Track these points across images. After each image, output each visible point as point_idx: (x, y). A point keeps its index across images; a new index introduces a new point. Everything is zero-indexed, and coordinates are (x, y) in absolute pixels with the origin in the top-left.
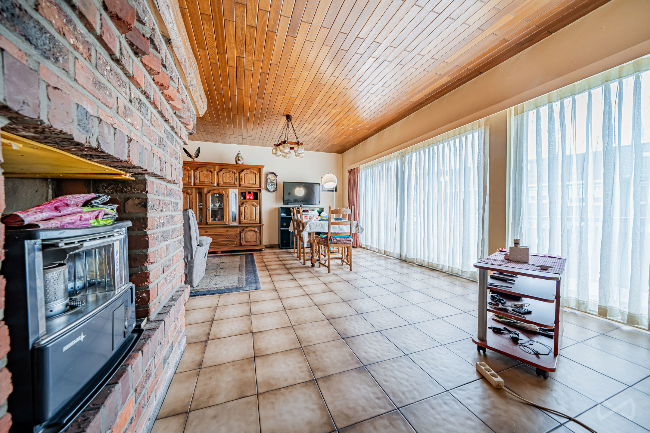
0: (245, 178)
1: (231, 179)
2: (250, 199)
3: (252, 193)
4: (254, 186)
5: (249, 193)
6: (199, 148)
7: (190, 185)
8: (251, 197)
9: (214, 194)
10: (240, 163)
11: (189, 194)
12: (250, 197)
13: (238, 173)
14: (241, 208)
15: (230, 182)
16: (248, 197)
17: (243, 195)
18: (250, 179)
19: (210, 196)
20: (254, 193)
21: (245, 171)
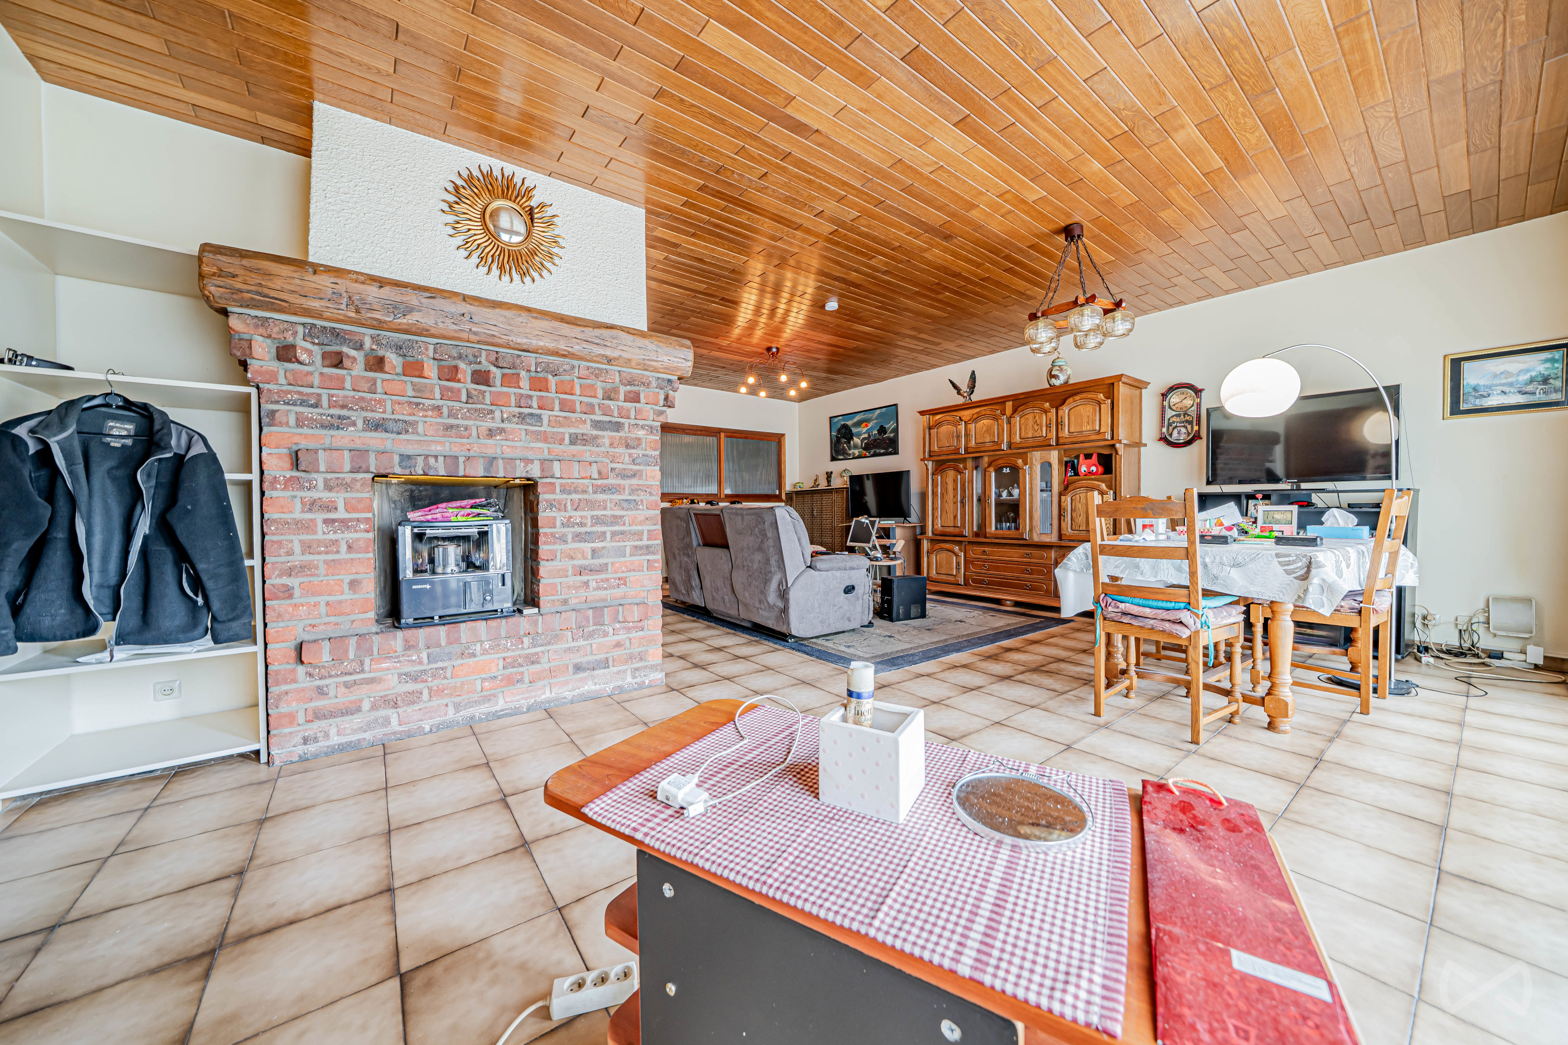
0: (1072, 418)
1: (1036, 427)
2: (1091, 473)
3: (1095, 457)
4: (1093, 437)
5: (1088, 456)
6: (973, 373)
7: (959, 453)
8: (1094, 469)
9: (1002, 468)
10: (1056, 382)
11: (960, 472)
12: (1089, 467)
13: (1054, 410)
14: (1063, 498)
15: (1036, 434)
16: (1083, 469)
17: (1071, 466)
18: (1085, 420)
19: (993, 474)
20: (1099, 455)
21: (1071, 399)
